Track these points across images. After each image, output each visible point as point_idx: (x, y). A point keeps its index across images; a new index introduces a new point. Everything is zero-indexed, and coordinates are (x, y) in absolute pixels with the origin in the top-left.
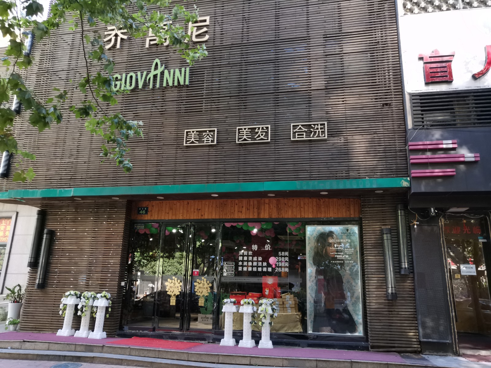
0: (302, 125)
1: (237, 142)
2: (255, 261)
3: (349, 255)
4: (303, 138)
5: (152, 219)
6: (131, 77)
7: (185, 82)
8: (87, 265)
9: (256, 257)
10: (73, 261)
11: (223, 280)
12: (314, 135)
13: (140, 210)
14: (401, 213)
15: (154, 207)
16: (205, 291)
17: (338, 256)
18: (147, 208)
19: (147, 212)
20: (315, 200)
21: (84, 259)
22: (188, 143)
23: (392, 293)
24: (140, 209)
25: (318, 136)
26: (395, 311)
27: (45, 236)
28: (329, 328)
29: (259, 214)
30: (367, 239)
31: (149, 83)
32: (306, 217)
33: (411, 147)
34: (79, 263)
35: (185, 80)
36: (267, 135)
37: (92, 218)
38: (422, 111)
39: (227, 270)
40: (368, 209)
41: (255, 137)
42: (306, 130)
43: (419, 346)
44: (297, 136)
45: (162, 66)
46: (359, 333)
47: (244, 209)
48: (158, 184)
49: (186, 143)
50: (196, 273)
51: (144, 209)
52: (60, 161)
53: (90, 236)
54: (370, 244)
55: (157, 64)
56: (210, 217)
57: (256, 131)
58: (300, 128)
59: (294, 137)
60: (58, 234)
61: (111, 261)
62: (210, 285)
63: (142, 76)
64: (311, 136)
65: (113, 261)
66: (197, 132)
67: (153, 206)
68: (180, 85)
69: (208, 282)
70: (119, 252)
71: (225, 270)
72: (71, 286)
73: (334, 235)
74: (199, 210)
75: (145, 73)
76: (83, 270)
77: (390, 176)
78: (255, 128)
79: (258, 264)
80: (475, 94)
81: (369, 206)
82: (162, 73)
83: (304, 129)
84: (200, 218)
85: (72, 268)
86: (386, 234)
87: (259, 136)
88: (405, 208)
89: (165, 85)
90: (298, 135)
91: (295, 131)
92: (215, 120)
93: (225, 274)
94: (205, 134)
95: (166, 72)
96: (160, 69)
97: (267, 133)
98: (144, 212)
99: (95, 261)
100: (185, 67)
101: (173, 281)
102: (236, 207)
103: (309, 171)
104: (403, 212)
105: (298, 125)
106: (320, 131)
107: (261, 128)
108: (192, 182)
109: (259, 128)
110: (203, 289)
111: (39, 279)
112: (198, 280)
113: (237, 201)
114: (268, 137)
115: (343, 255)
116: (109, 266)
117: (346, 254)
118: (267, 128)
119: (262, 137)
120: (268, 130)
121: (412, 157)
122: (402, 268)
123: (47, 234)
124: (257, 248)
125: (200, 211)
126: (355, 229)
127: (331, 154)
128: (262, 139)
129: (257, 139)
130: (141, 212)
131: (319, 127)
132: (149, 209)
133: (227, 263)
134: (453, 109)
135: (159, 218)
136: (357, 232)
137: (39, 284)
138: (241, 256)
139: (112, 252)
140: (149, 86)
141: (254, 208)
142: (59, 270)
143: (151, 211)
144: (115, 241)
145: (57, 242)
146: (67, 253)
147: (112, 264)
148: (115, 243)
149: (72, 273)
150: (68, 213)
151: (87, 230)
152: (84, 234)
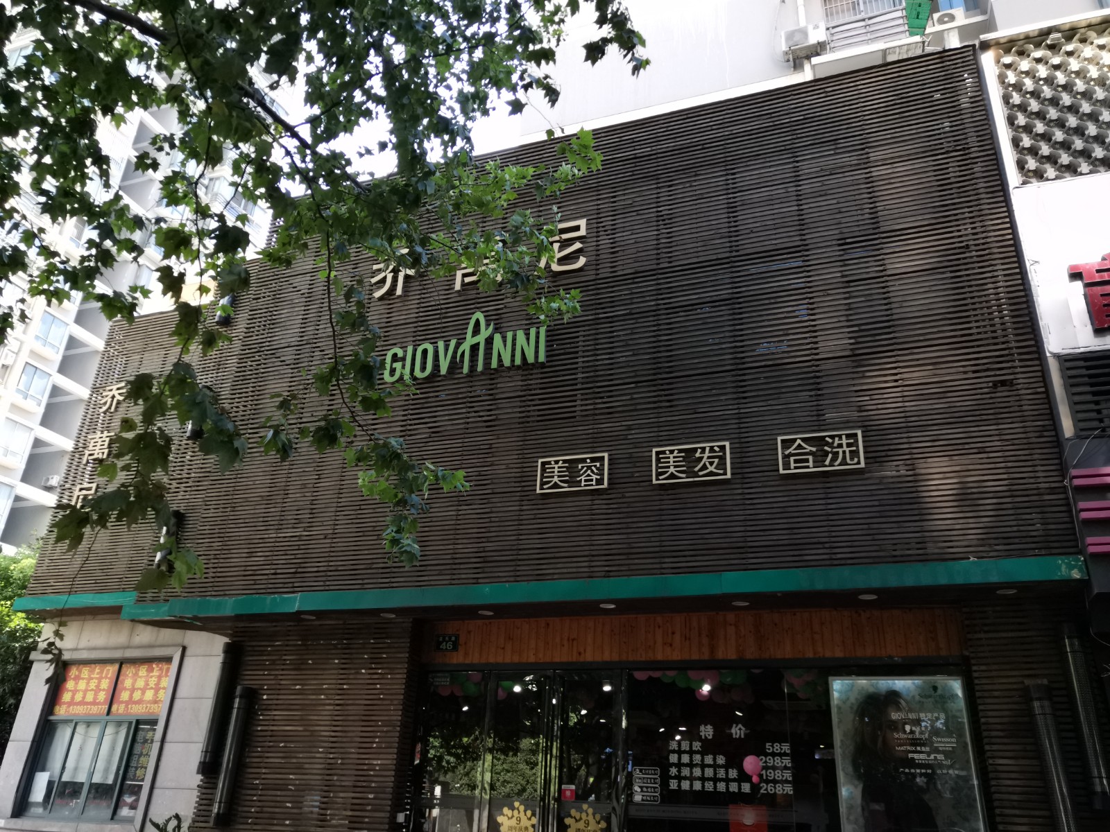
0: (803, 440)
1: (655, 482)
2: (709, 766)
3: (943, 752)
4: (808, 467)
5: (467, 662)
6: (425, 352)
7: (536, 356)
8: (323, 772)
9: (710, 757)
10: (294, 761)
11: (633, 812)
12: (834, 460)
13: (442, 642)
14: (1071, 645)
15: (472, 634)
17: (916, 756)
18: (457, 637)
19: (455, 647)
20: (846, 614)
21: (318, 755)
22: (545, 487)
24: (441, 639)
25: (844, 463)
27: (237, 700)
29: (712, 649)
30: (990, 713)
31: (462, 360)
32: (828, 654)
33: (1077, 482)
34: (307, 766)
35: (537, 352)
36: (722, 465)
37: (336, 661)
39: (640, 787)
40: (982, 635)
41: (696, 469)
42: (814, 449)
44: (793, 465)
45: (488, 325)
47: (677, 637)
48: (480, 581)
49: (542, 488)
50: (568, 793)
51: (450, 640)
52: (274, 535)
53: (332, 702)
54: (999, 727)
55: (478, 322)
56: (598, 658)
57: (698, 455)
58: (799, 445)
59: (787, 466)
60: (265, 697)
61: (375, 762)
62: (604, 825)
63: (447, 349)
64: (827, 463)
65: (379, 762)
66: (565, 461)
67: (469, 632)
68: (528, 364)
69: (598, 817)
70: (392, 740)
71: (637, 788)
72: (287, 822)
73: (902, 702)
74: (573, 640)
75: (453, 343)
76: (314, 783)
77: (1032, 553)
78: (695, 450)
79: (715, 774)
81: (986, 628)
82: (489, 341)
83: (809, 448)
84: (574, 660)
85: (291, 777)
86: (1039, 699)
87: (704, 467)
88: (1081, 632)
89: (494, 364)
90: (796, 461)
91: (787, 452)
92: (604, 435)
93: (638, 798)
94: (583, 467)
95: (497, 337)
96: (485, 333)
97: (722, 459)
98: (450, 646)
99: (339, 762)
100: (537, 325)
101: (516, 812)
102: (659, 633)
103: (827, 545)
104: (1076, 642)
105: (795, 440)
106: (847, 450)
107: (707, 449)
108: (556, 577)
109: (703, 449)
111: (220, 802)
112: (573, 812)
113: (659, 619)
114: (725, 469)
115: (929, 754)
116: (372, 773)
117: (937, 751)
118: (723, 448)
119: (711, 469)
120: (725, 454)
121: (1082, 505)
123: (241, 697)
124: (711, 733)
125: (575, 642)
126: (956, 686)
127: (876, 503)
128: (711, 474)
129: (701, 473)
130: (443, 646)
131: (844, 441)
132: (462, 640)
133: (641, 771)
135: (483, 661)
136: (960, 693)
137: (218, 814)
138: (674, 752)
139: (377, 740)
140: (462, 368)
141: (700, 635)
142: (263, 782)
143: (465, 643)
144: (385, 713)
145: (261, 715)
146: (282, 742)
147: (377, 768)
148: (386, 718)
149: (291, 790)
150: (287, 648)
151: (325, 689)
152: (319, 697)
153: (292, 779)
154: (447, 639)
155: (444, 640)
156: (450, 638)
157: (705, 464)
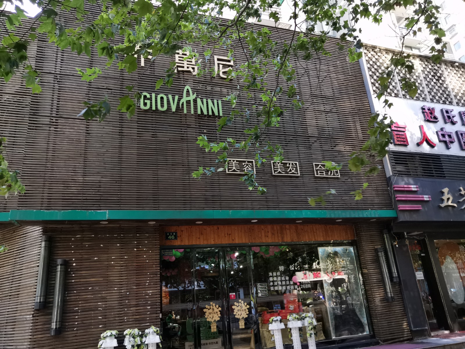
0: (321, 165)
2: (283, 281)
3: (351, 270)
4: (323, 175)
5: (182, 244)
6: (162, 98)
7: (219, 113)
8: (118, 299)
9: (284, 277)
10: (100, 295)
11: (259, 301)
12: (331, 173)
13: (169, 236)
14: (386, 236)
15: (184, 232)
16: (243, 313)
18: (176, 233)
19: (176, 237)
20: (323, 226)
21: (114, 291)
22: (230, 171)
23: (391, 297)
24: (168, 234)
25: (334, 175)
26: (393, 311)
27: (59, 268)
28: (346, 332)
29: (283, 238)
30: (367, 257)
31: (183, 107)
32: (319, 240)
33: (396, 189)
34: (108, 297)
35: (219, 111)
36: (296, 170)
37: (118, 245)
38: (396, 163)
39: (261, 291)
40: (365, 233)
41: (288, 171)
42: (325, 169)
43: (411, 335)
44: (319, 174)
45: (193, 94)
46: (367, 332)
47: (270, 233)
48: (204, 208)
49: (228, 171)
50: (232, 296)
51: (173, 235)
53: (118, 265)
54: (370, 261)
55: (188, 91)
56: (240, 242)
57: (288, 165)
58: (320, 167)
59: (317, 174)
60: (74, 264)
61: (149, 292)
62: (248, 307)
63: (174, 100)
64: (329, 174)
65: (151, 292)
66: (237, 161)
67: (182, 231)
69: (246, 304)
70: (157, 281)
71: (259, 291)
72: (101, 326)
73: (338, 254)
74: (230, 234)
75: (177, 97)
76: (113, 305)
77: (384, 208)
78: (287, 163)
79: (286, 283)
80: (420, 156)
81: (365, 231)
82: (195, 101)
83: (323, 168)
84: (231, 243)
85: (99, 303)
86: (381, 252)
87: (291, 171)
88: (389, 232)
89: (199, 112)
90: (320, 172)
91: (317, 169)
92: (251, 152)
93: (260, 295)
94: (245, 164)
95: (199, 100)
96: (192, 97)
97: (296, 168)
98: (173, 237)
99: (128, 293)
100: (218, 99)
102: (263, 232)
104: (387, 235)
105: (319, 165)
106: (335, 171)
107: (291, 164)
109: (289, 163)
110: (241, 312)
111: (56, 322)
112: (235, 303)
113: (262, 227)
114: (297, 172)
115: (347, 270)
116: (147, 297)
117: (349, 269)
118: (296, 164)
119: (293, 171)
120: (297, 166)
122: (394, 277)
123: (61, 265)
124: (283, 269)
126: (352, 249)
128: (293, 173)
129: (290, 173)
130: (170, 237)
132: (178, 234)
133: (260, 285)
134: (407, 164)
135: (190, 244)
136: (353, 251)
137: (56, 328)
138: (271, 276)
139: (148, 281)
140: (183, 110)
141: (278, 233)
142: (80, 308)
143: (181, 236)
144: (150, 269)
145: (73, 274)
146: (90, 287)
147: (150, 294)
148: (152, 271)
149: (100, 310)
150: (85, 239)
151: (114, 259)
152: (110, 263)
153: (100, 305)
154: (171, 234)
157: (291, 170)
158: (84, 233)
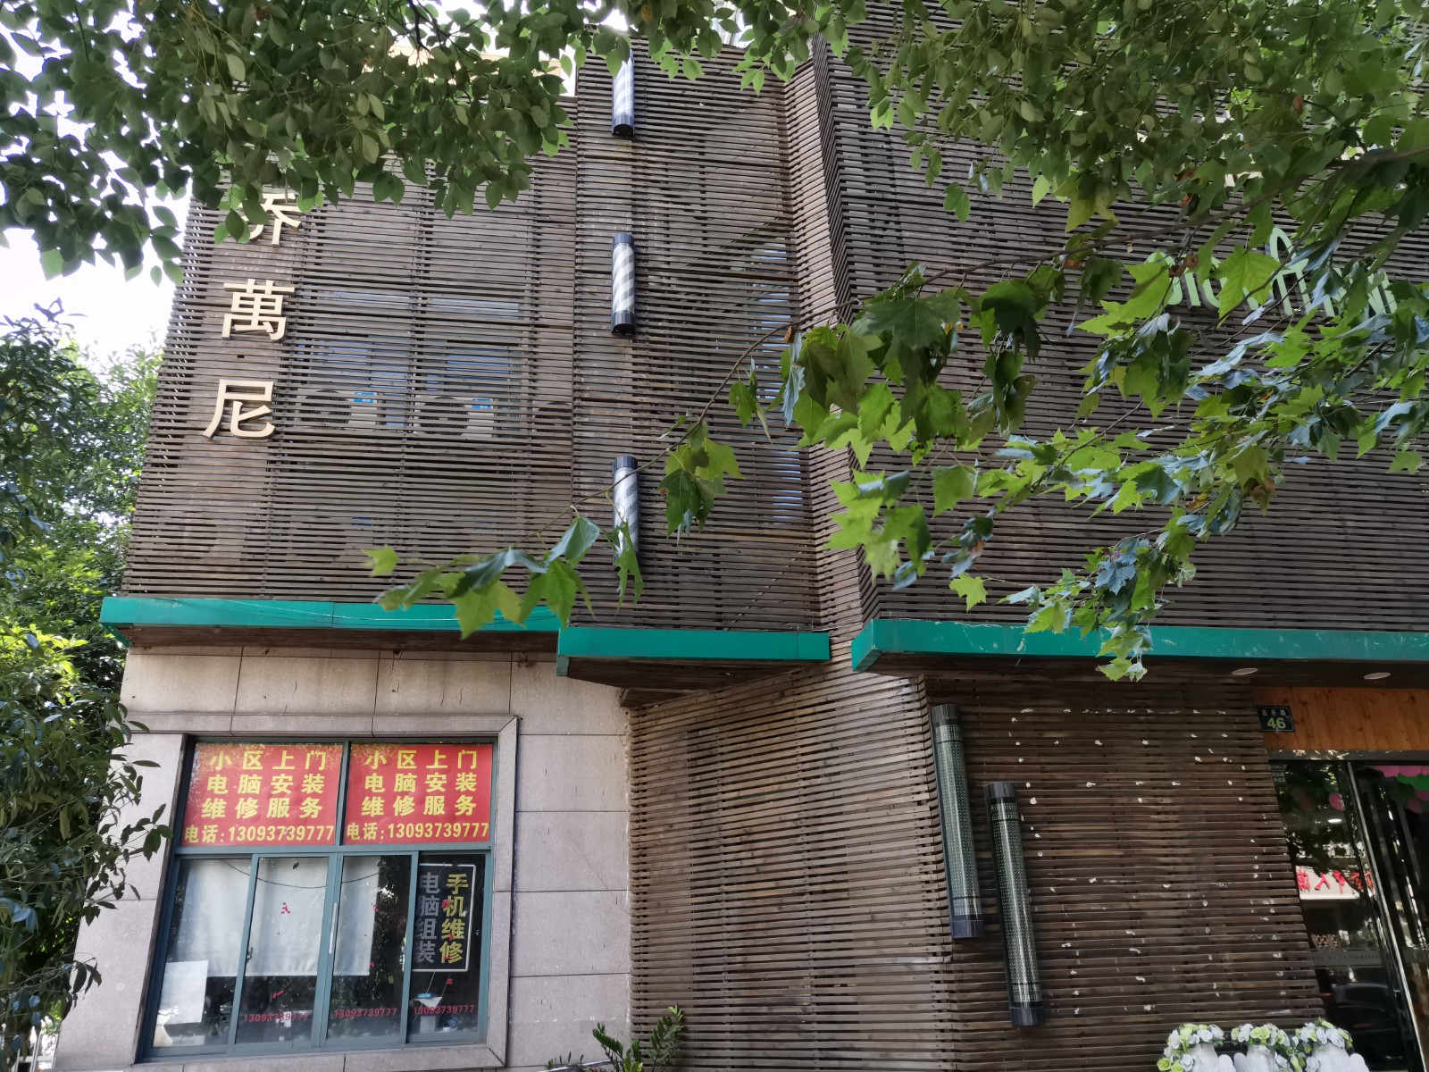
10: (1124, 905)
13: (1267, 718)
15: (1309, 707)
18: (1288, 710)
19: (1290, 726)
21: (1163, 895)
24: (1265, 714)
27: (1002, 807)
34: (1150, 913)
37: (1145, 742)
51: (1278, 715)
55: (1282, 245)
60: (1033, 801)
61: (1266, 903)
65: (1272, 901)
67: (1305, 704)
70: (1282, 866)
72: (1148, 1008)
85: (1128, 932)
98: (1281, 724)
99: (1205, 904)
116: (1266, 919)
123: (1004, 800)
130: (1272, 723)
132: (1296, 716)
137: (1031, 1003)
139: (1257, 867)
140: (1281, 305)
142: (1077, 943)
143: (1303, 720)
144: (1254, 824)
145: (1035, 831)
146: (1092, 875)
147: (1272, 911)
148: (1260, 832)
149: (1136, 954)
150: (1046, 719)
151: (1140, 787)
152: (1134, 801)
153: (1131, 936)
154: (1273, 712)
155: (1270, 715)
156: (1278, 711)
158: (1042, 702)
